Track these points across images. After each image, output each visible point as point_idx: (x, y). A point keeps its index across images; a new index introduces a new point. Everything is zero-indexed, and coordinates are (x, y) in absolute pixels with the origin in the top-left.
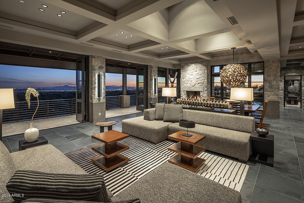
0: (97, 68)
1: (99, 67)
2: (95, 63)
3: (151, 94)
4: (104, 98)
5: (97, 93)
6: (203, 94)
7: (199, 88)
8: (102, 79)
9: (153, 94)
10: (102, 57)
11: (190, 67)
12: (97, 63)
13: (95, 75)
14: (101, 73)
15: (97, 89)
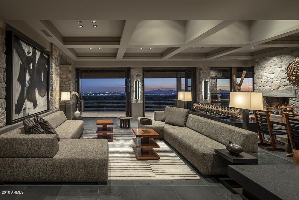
0: (135, 76)
1: (137, 75)
2: (133, 73)
3: (199, 99)
4: (141, 100)
5: (135, 96)
6: (294, 102)
7: (286, 92)
8: (140, 85)
9: (202, 99)
10: (139, 67)
11: (269, 62)
12: (135, 72)
13: (133, 82)
14: (138, 80)
15: (135, 93)
